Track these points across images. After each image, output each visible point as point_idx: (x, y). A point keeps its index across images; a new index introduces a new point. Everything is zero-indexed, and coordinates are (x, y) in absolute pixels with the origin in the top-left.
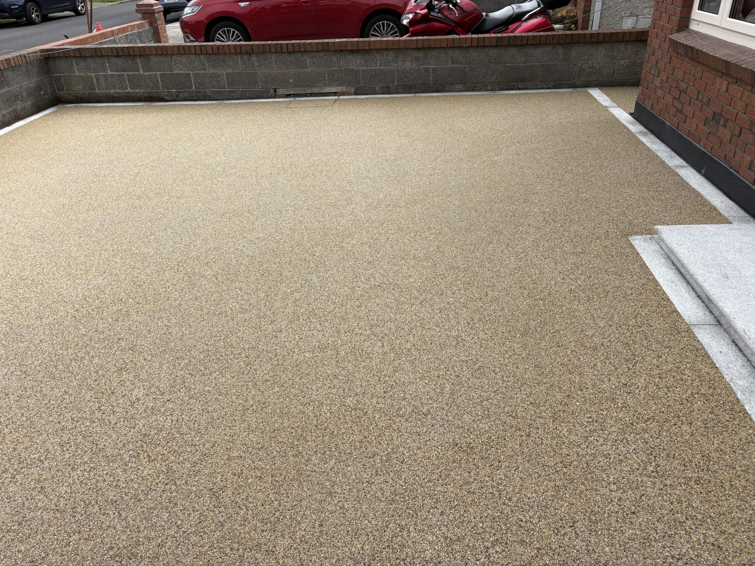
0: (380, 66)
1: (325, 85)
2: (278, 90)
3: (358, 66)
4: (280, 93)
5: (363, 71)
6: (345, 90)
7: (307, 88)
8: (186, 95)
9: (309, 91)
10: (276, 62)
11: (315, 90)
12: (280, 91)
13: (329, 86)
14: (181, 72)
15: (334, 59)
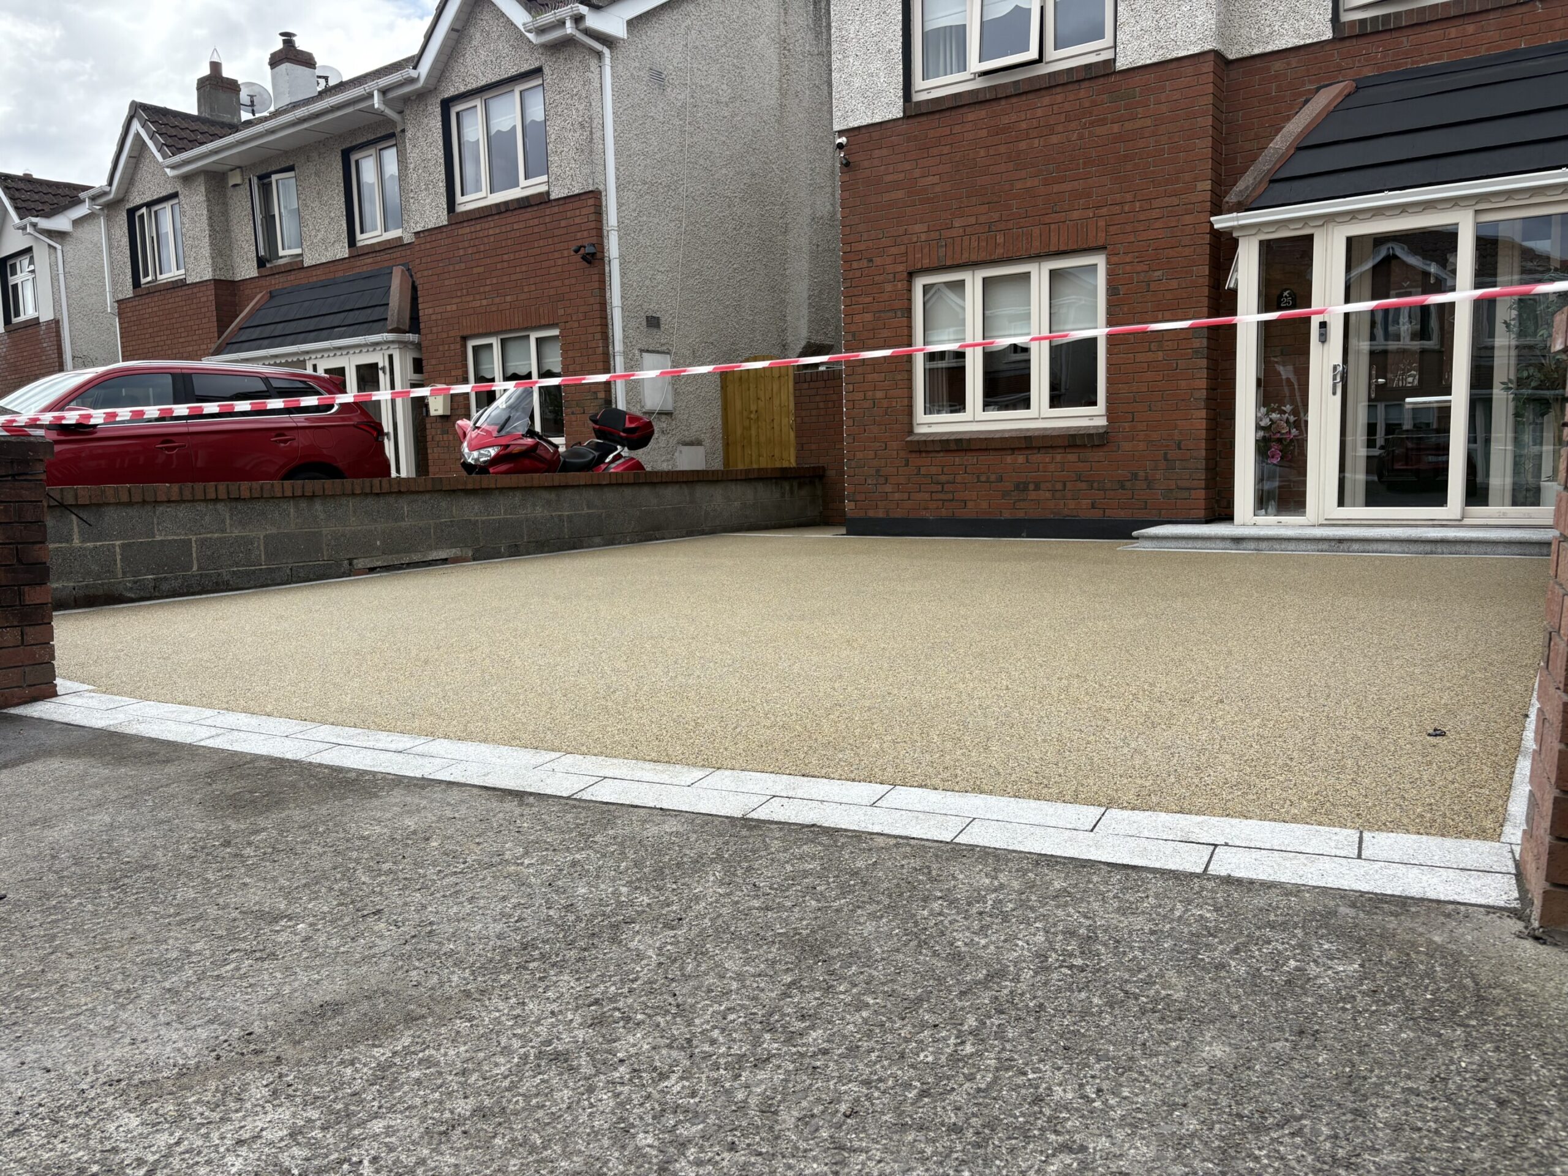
0: (505, 513)
1: (430, 548)
2: (355, 561)
3: (476, 515)
4: (360, 566)
5: (483, 522)
6: (459, 553)
7: (402, 555)
8: (176, 584)
9: (406, 560)
10: (355, 512)
11: (416, 558)
12: (360, 564)
13: (436, 549)
14: (170, 538)
15: (444, 504)
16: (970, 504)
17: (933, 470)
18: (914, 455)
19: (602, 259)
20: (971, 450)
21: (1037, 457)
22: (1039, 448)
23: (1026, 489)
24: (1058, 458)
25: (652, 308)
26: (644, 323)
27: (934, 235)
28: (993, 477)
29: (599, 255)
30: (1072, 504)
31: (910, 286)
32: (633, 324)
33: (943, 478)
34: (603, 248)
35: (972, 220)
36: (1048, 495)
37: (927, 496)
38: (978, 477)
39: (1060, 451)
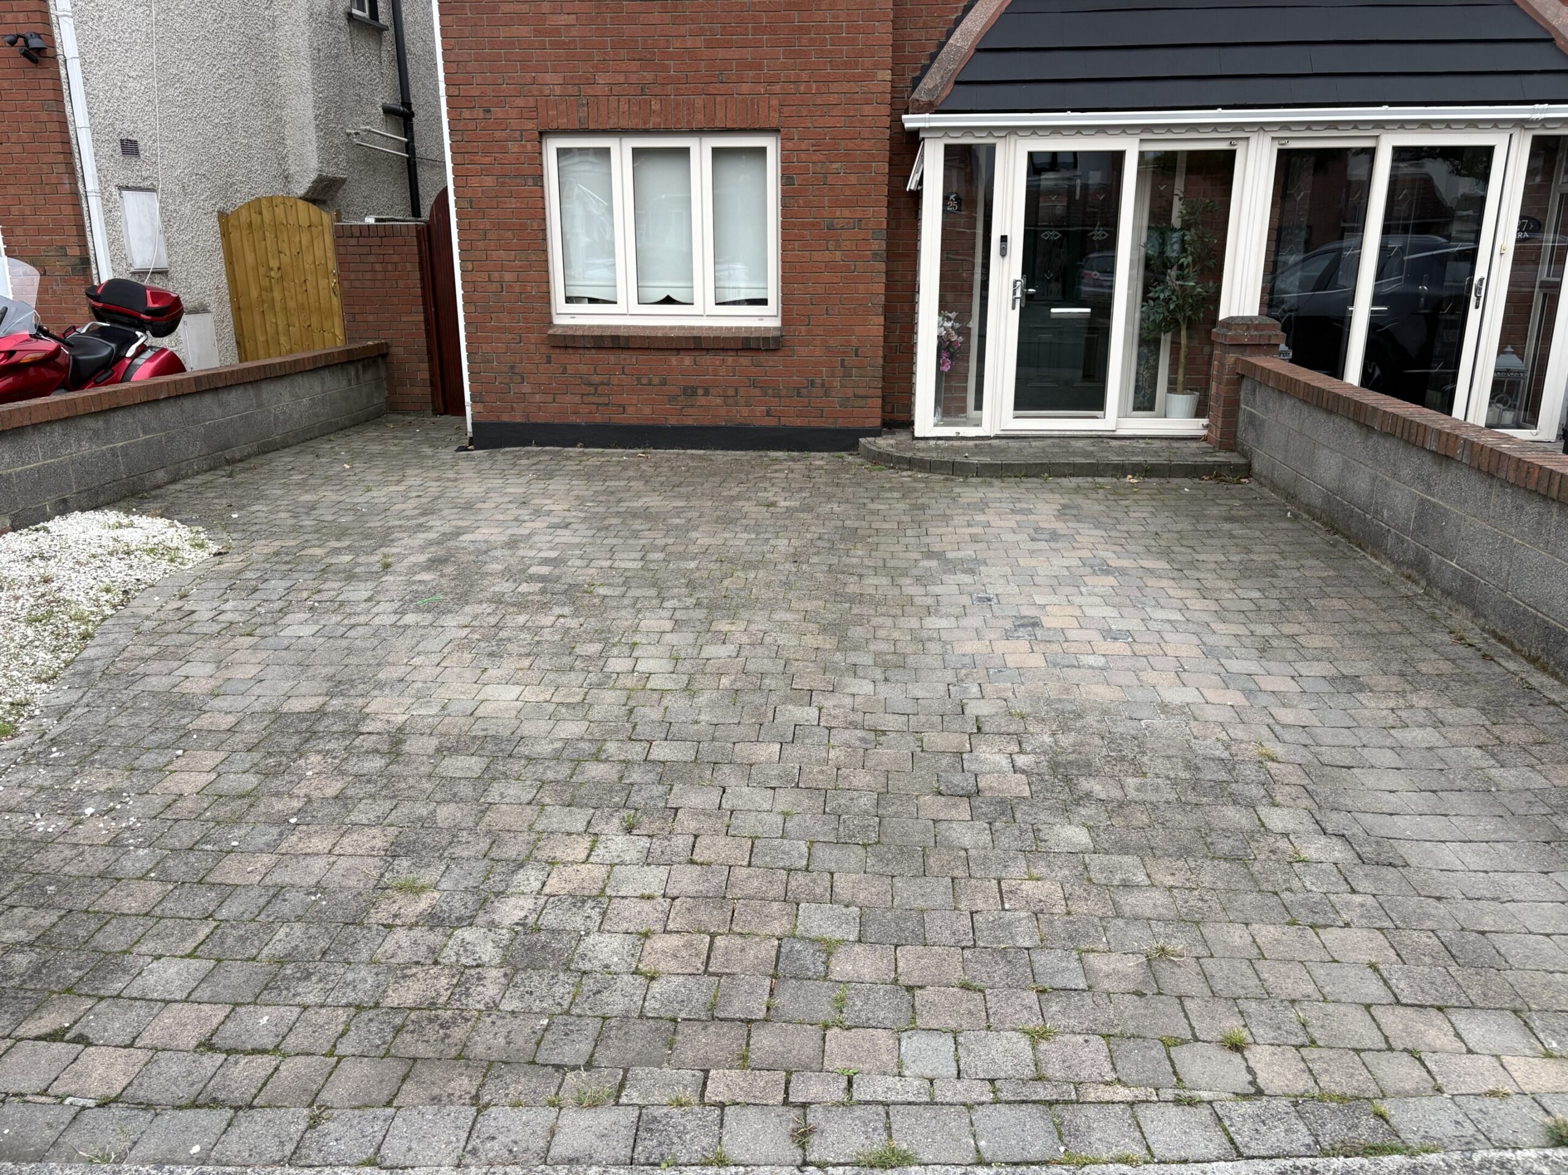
16: (630, 410)
17: (583, 369)
18: (557, 351)
19: (55, 57)
20: (629, 348)
21: (707, 359)
22: (708, 350)
23: (694, 393)
24: (730, 360)
25: (126, 129)
26: (119, 150)
27: (572, 90)
28: (656, 381)
29: (49, 52)
30: (745, 411)
31: (541, 148)
32: (106, 150)
33: (596, 379)
34: (53, 41)
35: (621, 78)
36: (719, 401)
37: (577, 399)
38: (639, 379)
39: (731, 353)
